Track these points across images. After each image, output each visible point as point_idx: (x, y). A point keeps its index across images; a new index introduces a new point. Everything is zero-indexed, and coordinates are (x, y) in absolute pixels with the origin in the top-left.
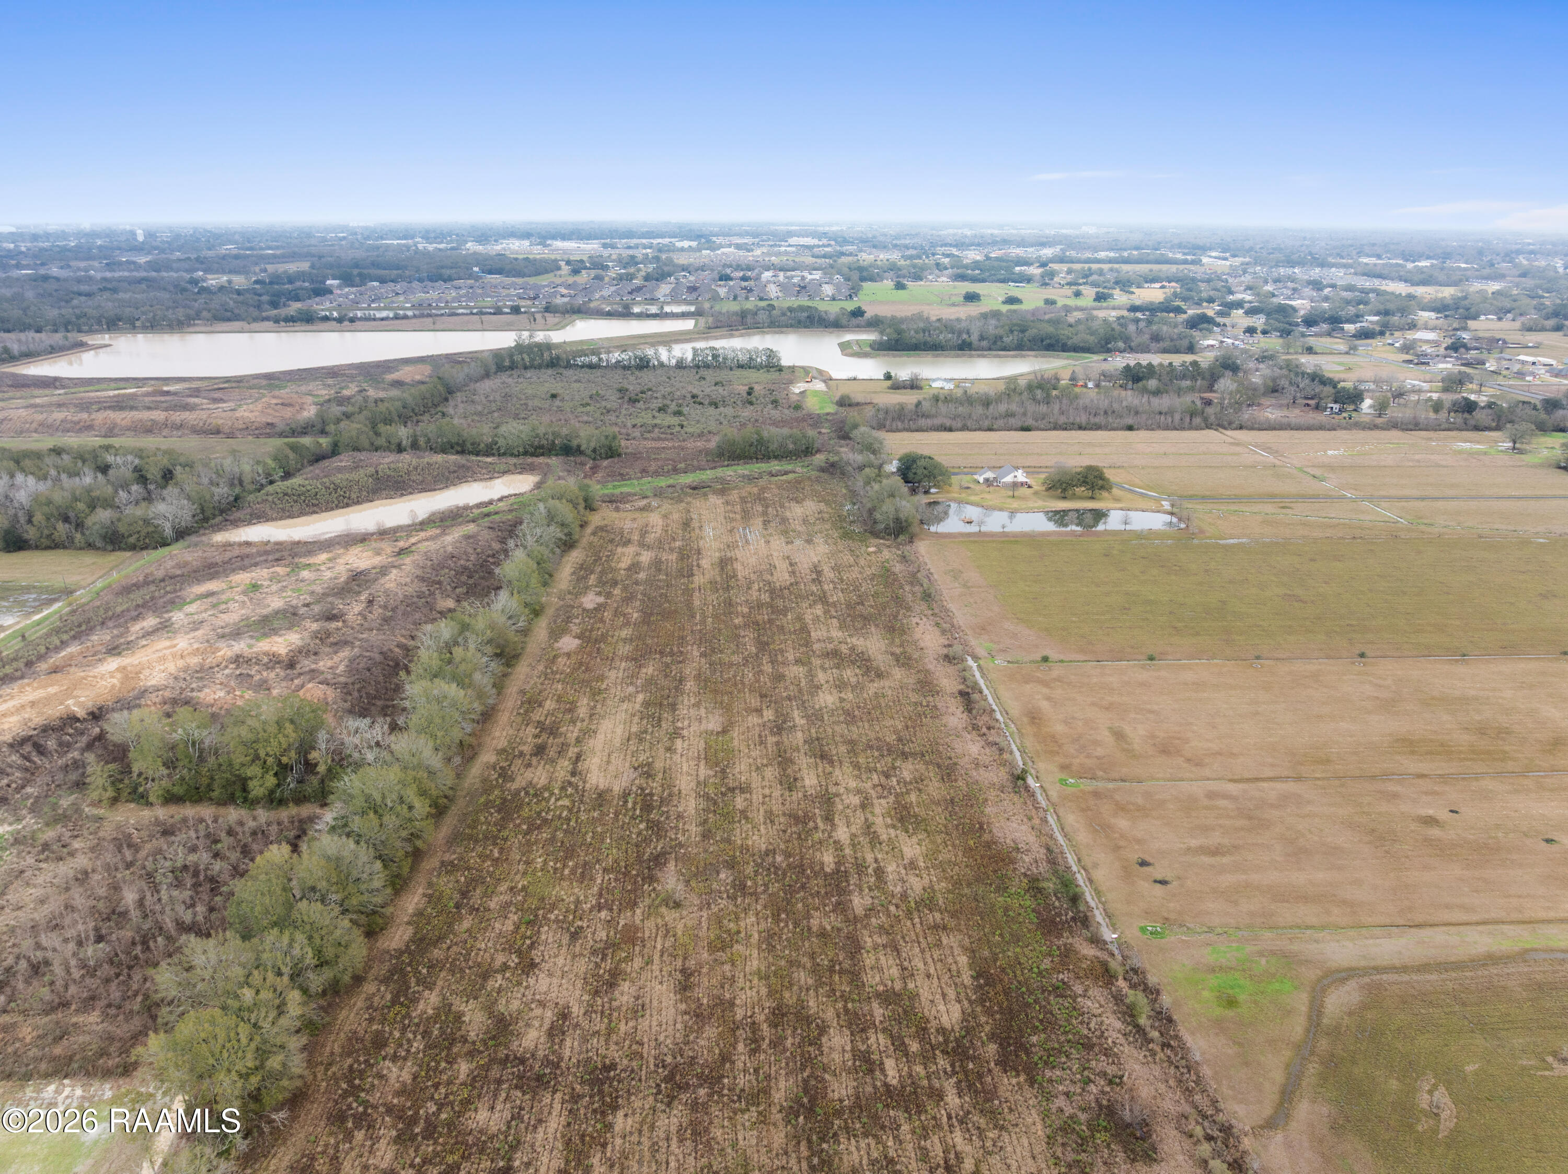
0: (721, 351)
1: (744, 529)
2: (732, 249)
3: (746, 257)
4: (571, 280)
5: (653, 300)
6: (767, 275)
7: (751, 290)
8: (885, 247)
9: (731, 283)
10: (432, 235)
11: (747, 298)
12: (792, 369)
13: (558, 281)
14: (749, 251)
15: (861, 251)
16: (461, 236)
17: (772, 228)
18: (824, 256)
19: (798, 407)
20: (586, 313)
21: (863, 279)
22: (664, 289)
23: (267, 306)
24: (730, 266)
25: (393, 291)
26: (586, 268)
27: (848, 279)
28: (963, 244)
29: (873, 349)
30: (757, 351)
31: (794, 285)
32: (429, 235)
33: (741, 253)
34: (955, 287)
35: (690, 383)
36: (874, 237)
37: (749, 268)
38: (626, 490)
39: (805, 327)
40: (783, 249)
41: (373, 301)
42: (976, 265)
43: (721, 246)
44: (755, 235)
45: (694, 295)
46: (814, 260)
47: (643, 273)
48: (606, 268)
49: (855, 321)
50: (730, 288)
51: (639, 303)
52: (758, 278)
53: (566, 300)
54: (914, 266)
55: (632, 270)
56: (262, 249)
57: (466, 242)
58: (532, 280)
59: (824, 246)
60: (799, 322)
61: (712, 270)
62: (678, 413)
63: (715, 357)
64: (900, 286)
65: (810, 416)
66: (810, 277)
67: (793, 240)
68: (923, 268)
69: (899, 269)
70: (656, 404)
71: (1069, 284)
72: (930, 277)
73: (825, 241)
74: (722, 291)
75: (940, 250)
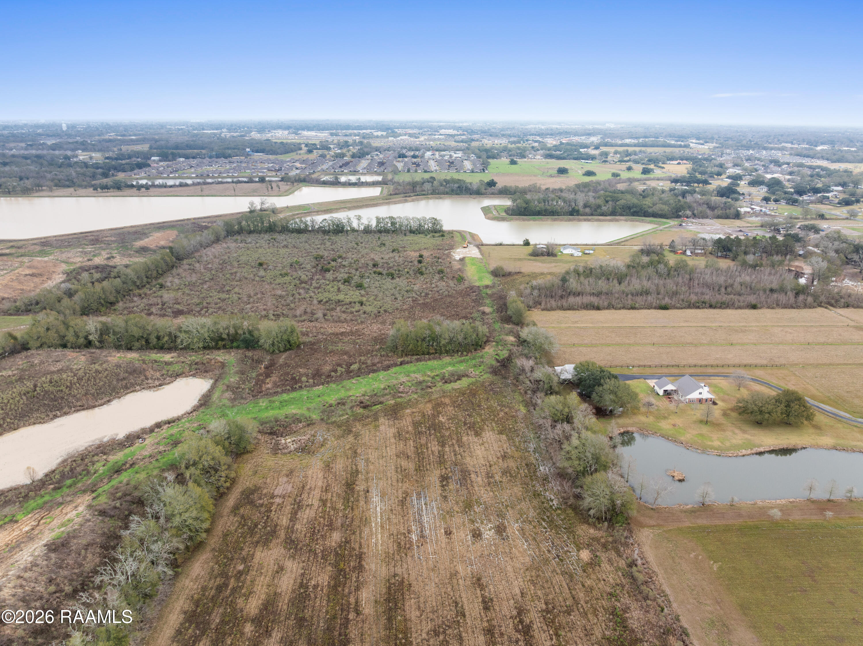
0: (398, 220)
1: (419, 498)
2: (407, 137)
3: (416, 141)
4: (306, 157)
5: (355, 172)
6: (428, 154)
7: (418, 165)
8: (497, 136)
9: (406, 159)
10: (234, 127)
11: (416, 171)
12: (451, 232)
13: (297, 157)
14: (416, 138)
15: (483, 138)
16: (249, 128)
17: (430, 124)
18: (462, 141)
19: (461, 279)
20: (309, 182)
21: (489, 157)
22: (364, 163)
23: (99, 176)
24: (406, 148)
25: (189, 165)
26: (317, 149)
27: (479, 157)
28: (542, 134)
29: (508, 214)
30: (424, 219)
31: (446, 161)
32: (232, 127)
33: (412, 139)
34: (548, 163)
35: (373, 249)
36: (489, 130)
37: (417, 150)
38: (293, 410)
39: (456, 194)
40: (437, 137)
41: (171, 172)
42: (556, 148)
43: (400, 135)
44: (420, 128)
45: (382, 169)
46: (457, 144)
47: (351, 153)
48: (329, 149)
49: (490, 190)
50: (406, 163)
51: (346, 174)
52: (422, 157)
53: (298, 172)
54: (519, 148)
55: (344, 151)
56: (130, 136)
57: (251, 132)
58: (280, 157)
59: (460, 135)
60: (452, 191)
61: (394, 151)
62: (360, 286)
63: (393, 224)
64: (513, 162)
65: (472, 289)
66: (455, 155)
67: (443, 131)
68: (525, 150)
69: (510, 151)
70: (342, 275)
71: (621, 161)
72: (530, 156)
73: (461, 132)
74: (400, 166)
75: (531, 138)
